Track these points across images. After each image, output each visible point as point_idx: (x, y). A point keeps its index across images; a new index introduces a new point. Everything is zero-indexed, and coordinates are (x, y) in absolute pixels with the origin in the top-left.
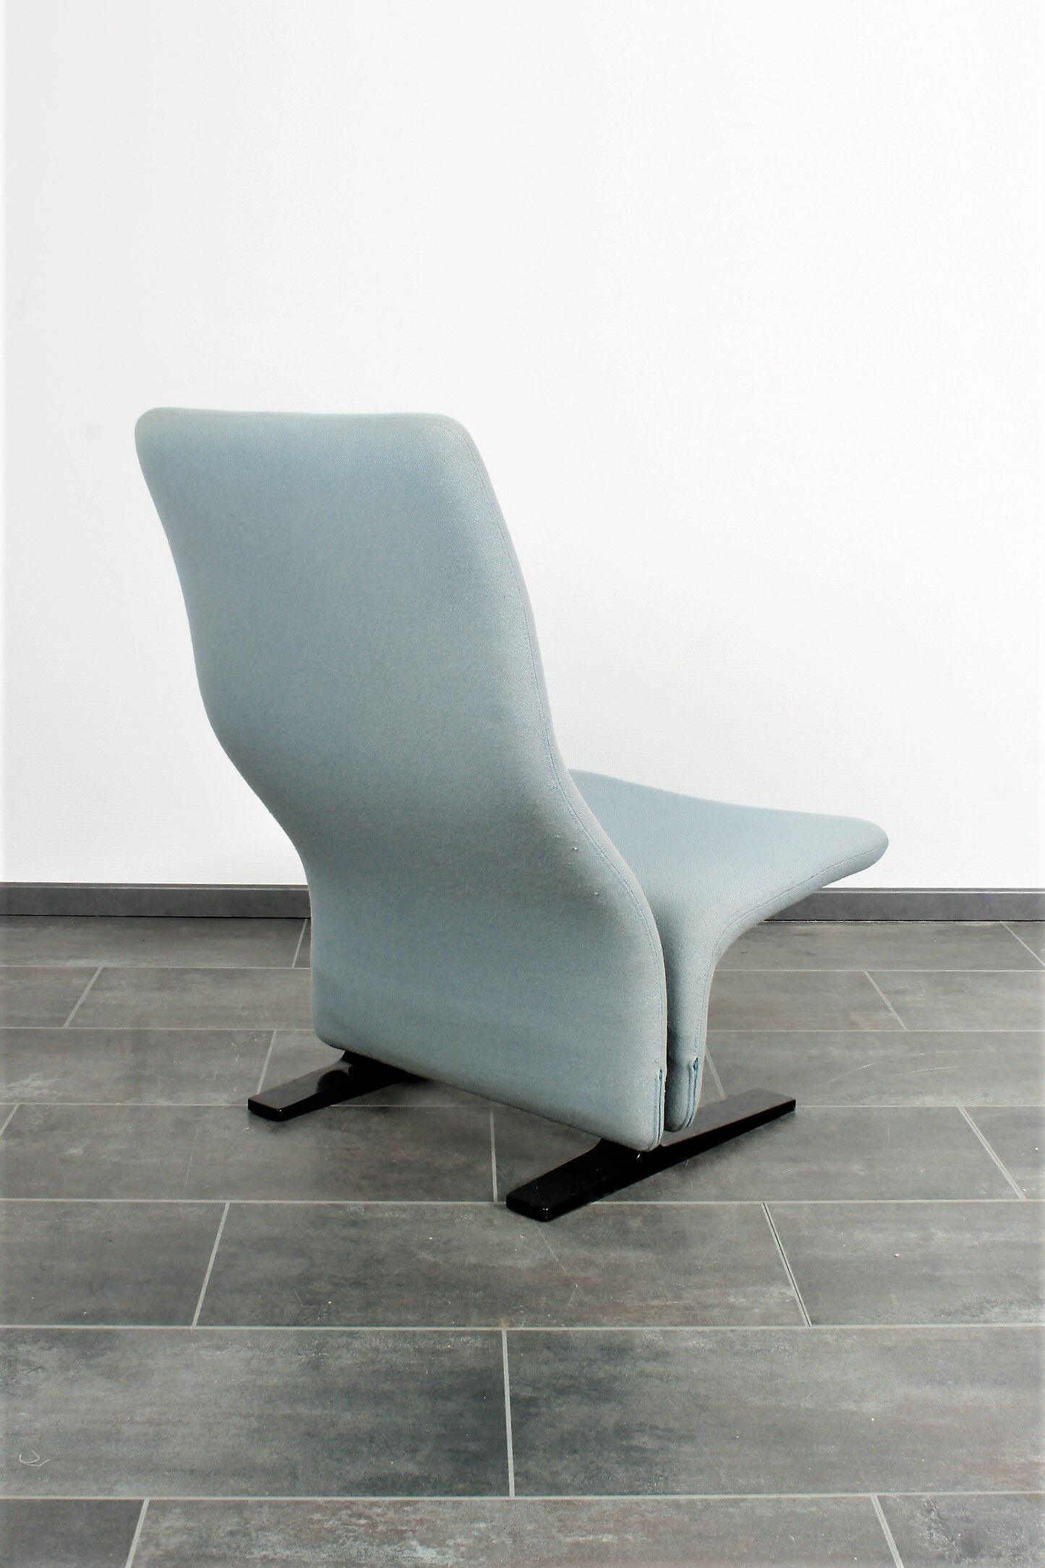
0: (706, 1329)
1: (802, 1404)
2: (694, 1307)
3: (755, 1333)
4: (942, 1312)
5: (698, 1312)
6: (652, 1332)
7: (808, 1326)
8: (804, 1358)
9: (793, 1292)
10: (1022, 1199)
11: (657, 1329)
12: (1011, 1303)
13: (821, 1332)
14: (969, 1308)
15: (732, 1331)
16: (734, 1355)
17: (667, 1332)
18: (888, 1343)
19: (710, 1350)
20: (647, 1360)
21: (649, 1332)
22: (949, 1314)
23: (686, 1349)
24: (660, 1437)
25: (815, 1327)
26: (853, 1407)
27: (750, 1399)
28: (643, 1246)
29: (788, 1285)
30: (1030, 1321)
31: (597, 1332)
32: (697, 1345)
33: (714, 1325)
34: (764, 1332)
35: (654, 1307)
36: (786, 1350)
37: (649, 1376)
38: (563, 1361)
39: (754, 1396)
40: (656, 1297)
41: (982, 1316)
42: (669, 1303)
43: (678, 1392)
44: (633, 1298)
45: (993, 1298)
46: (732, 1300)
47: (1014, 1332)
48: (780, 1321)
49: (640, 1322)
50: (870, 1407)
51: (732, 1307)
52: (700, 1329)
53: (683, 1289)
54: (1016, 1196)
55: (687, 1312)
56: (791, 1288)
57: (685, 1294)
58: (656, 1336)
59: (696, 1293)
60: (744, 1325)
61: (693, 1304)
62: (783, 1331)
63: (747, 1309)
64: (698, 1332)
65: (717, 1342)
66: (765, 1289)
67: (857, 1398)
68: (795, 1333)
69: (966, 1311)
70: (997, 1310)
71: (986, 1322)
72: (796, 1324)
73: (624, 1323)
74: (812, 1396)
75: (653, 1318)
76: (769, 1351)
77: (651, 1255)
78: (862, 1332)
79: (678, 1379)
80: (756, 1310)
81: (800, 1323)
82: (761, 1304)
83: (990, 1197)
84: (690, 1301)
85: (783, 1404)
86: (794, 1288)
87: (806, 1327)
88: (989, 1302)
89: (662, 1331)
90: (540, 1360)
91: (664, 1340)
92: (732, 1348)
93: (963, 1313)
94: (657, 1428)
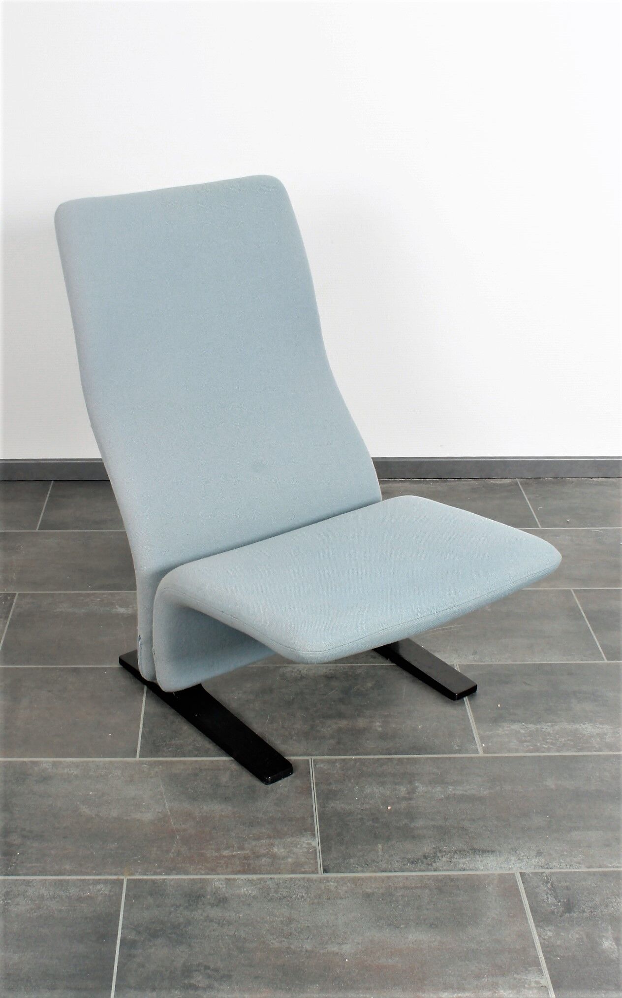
0: (255, 877)
1: (304, 947)
2: (250, 856)
3: (285, 881)
4: (409, 860)
5: (252, 862)
6: (219, 880)
7: (321, 875)
8: (313, 904)
9: (316, 843)
10: (481, 754)
11: (223, 877)
12: (455, 852)
13: (327, 880)
14: (425, 857)
15: (271, 878)
16: (269, 901)
17: (229, 880)
18: (369, 890)
19: (254, 897)
20: (212, 905)
21: (217, 880)
22: (413, 863)
23: (239, 896)
24: (209, 977)
25: (326, 875)
26: (335, 949)
27: (271, 941)
28: (226, 799)
29: (314, 835)
30: (464, 870)
31: (184, 880)
32: (246, 892)
33: (260, 874)
34: (291, 879)
35: (225, 857)
36: (303, 897)
37: (211, 921)
38: (159, 907)
39: (275, 939)
40: (227, 848)
41: (434, 864)
42: (234, 853)
43: (227, 935)
44: (212, 849)
45: (445, 848)
46: (275, 850)
47: (452, 879)
48: (303, 870)
49: (213, 871)
50: (347, 948)
51: (274, 857)
52: (251, 877)
53: (246, 840)
54: (477, 751)
55: (245, 861)
56: (315, 838)
57: (246, 846)
58: (222, 884)
59: (254, 843)
60: (279, 873)
61: (250, 854)
62: (304, 878)
63: (284, 858)
64: (249, 880)
65: (260, 889)
66: (298, 840)
67: (340, 941)
68: (309, 880)
69: (425, 860)
70: (444, 859)
71: (435, 870)
72: (313, 872)
73: (203, 872)
74: (312, 939)
75: (222, 867)
76: (291, 897)
77: (230, 808)
78: (354, 880)
79: (229, 923)
80: (290, 860)
81: (315, 871)
82: (294, 853)
83: (459, 752)
84: (248, 851)
85: (292, 947)
86: (317, 839)
87: (319, 876)
88: (440, 851)
89: (226, 879)
90: (144, 906)
91: (226, 888)
92: (268, 895)
93: (422, 862)
94: (209, 968)
